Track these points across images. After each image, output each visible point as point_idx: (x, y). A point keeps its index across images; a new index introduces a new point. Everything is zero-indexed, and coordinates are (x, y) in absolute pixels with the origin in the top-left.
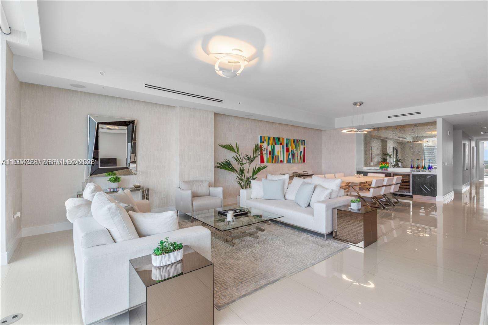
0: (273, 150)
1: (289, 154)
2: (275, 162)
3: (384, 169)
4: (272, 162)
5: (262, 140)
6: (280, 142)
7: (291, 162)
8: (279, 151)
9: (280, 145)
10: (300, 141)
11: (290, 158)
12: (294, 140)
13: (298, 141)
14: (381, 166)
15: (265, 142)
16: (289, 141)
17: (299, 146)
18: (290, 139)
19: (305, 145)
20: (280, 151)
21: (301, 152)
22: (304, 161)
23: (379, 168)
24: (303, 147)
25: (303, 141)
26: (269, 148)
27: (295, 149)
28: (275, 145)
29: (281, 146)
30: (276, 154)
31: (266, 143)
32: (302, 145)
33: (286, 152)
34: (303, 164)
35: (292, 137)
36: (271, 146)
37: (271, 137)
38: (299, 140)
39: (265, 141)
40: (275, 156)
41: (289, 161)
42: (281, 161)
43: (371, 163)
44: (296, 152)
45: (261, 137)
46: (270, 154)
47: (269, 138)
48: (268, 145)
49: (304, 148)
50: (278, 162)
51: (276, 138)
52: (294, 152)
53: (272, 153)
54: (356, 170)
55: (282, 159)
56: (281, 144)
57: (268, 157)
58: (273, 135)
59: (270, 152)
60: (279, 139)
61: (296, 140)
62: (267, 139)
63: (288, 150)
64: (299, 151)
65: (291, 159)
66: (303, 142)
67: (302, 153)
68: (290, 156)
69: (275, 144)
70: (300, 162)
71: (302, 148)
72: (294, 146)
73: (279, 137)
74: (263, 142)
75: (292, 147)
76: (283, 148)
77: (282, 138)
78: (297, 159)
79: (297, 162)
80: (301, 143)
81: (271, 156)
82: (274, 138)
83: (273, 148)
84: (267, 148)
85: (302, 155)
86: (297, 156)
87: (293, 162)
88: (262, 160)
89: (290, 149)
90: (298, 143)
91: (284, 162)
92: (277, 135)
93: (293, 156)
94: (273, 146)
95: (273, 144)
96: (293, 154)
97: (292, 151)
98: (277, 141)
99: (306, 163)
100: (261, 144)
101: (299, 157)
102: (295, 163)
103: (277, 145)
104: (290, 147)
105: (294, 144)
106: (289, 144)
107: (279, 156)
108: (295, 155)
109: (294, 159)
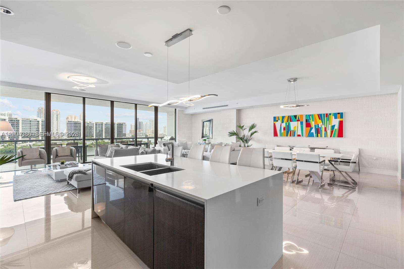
0: (288, 127)
1: (312, 129)
2: (290, 136)
4: (287, 136)
5: (275, 119)
6: (297, 119)
7: (314, 137)
8: (296, 126)
9: (297, 122)
10: (332, 114)
12: (320, 116)
16: (311, 117)
17: (328, 120)
20: (298, 127)
21: (333, 127)
22: (340, 134)
25: (339, 113)
26: (284, 125)
27: (320, 124)
29: (299, 122)
30: (292, 129)
31: (280, 122)
32: (336, 118)
33: (306, 127)
35: (316, 112)
36: (286, 124)
37: (286, 116)
38: (330, 114)
39: (279, 120)
40: (291, 131)
41: (310, 135)
42: (299, 136)
44: (323, 127)
45: (275, 118)
47: (283, 117)
48: (283, 122)
50: (294, 136)
51: (292, 116)
52: (320, 126)
55: (300, 133)
56: (298, 120)
57: (282, 132)
58: (287, 114)
59: (284, 129)
60: (295, 117)
61: (324, 114)
62: (281, 119)
63: (308, 125)
64: (330, 126)
65: (314, 133)
66: (341, 115)
67: (337, 127)
68: (313, 131)
69: (291, 121)
70: (331, 136)
71: (335, 122)
72: (319, 121)
73: (295, 115)
74: (277, 121)
75: (316, 122)
76: (302, 123)
77: (300, 115)
78: (325, 133)
79: (325, 137)
80: (333, 117)
81: (286, 131)
82: (288, 116)
83: (288, 125)
84: (281, 125)
85: (336, 130)
86: (325, 130)
87: (318, 136)
88: (276, 134)
89: (313, 124)
90: (327, 117)
91: (303, 136)
92: (292, 114)
93: (318, 131)
94: (288, 123)
95: (288, 122)
96: (317, 129)
97: (315, 126)
98: (293, 118)
99: (344, 138)
100: (275, 122)
101: (329, 132)
102: (321, 137)
103: (293, 121)
104: (313, 122)
105: (320, 119)
106: (310, 119)
107: (295, 131)
108: (322, 130)
109: (319, 133)
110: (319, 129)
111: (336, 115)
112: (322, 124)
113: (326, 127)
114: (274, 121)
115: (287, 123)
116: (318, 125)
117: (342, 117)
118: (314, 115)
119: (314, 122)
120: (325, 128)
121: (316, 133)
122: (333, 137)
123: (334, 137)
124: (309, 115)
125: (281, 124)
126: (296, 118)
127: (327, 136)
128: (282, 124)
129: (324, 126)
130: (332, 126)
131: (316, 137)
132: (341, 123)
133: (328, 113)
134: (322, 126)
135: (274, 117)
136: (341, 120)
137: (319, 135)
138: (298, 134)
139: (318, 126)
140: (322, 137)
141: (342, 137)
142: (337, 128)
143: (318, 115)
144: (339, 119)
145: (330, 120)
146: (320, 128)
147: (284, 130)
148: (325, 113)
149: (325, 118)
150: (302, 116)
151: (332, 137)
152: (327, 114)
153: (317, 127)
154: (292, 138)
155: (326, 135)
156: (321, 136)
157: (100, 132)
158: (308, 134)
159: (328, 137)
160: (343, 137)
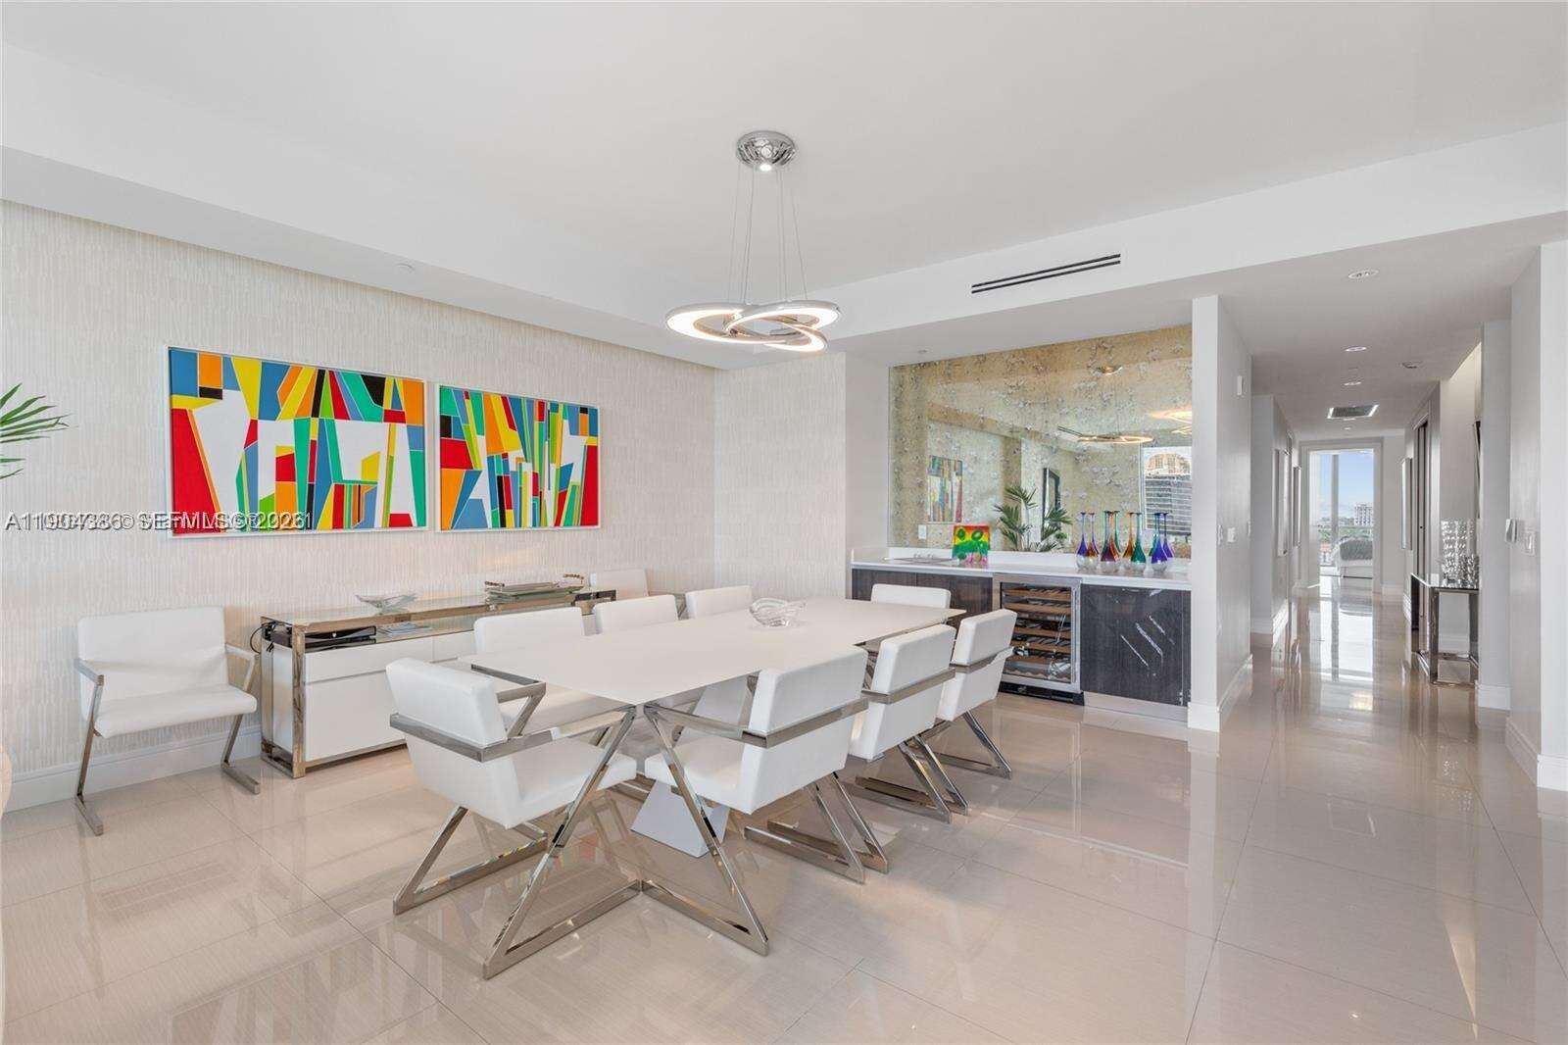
0: (320, 452)
1: (472, 478)
2: (338, 523)
3: (969, 555)
4: (310, 525)
5: (191, 375)
6: (388, 404)
7: (485, 526)
8: (377, 456)
9: (386, 425)
10: (561, 408)
11: (479, 502)
12: (510, 405)
13: (543, 410)
14: (958, 541)
15: (227, 393)
16: (468, 403)
17: (548, 434)
18: (478, 394)
19: (593, 432)
20: (390, 460)
21: (565, 472)
22: (589, 517)
23: (948, 553)
24: (583, 441)
25: (584, 410)
26: (279, 437)
27: (515, 454)
28: (338, 422)
29: (401, 429)
30: (350, 470)
31: (238, 404)
32: (574, 431)
33: (442, 467)
35: (494, 384)
36: (300, 429)
37: (298, 369)
38: (555, 407)
39: (231, 384)
40: (340, 491)
41: (463, 516)
42: (399, 521)
43: (920, 527)
44: (527, 468)
45: (182, 364)
46: (284, 475)
47: (274, 375)
48: (268, 411)
49: (592, 454)
50: (368, 523)
51: (350, 376)
52: (512, 467)
53: (311, 466)
54: (848, 562)
55: (403, 502)
56: (394, 416)
57: (261, 497)
58: (308, 354)
59: (285, 468)
60: (375, 385)
61: (530, 402)
62: (251, 380)
63: (455, 455)
64: (554, 467)
65: (487, 505)
66: (585, 417)
67: (577, 478)
68: (482, 491)
69: (341, 412)
70: (557, 523)
71: (572, 449)
72: (510, 439)
73: (374, 371)
74: (216, 394)
75: (494, 440)
76: (417, 440)
77: (406, 382)
78: (534, 506)
79: (534, 525)
80: (566, 422)
81: (298, 487)
82: (321, 373)
83: (314, 435)
84: (252, 435)
85: (574, 487)
86: (537, 492)
87: (503, 524)
89: (479, 449)
90: (541, 418)
91: (422, 522)
92: (352, 361)
93: (505, 491)
94: (314, 422)
95: (315, 413)
96: (500, 478)
97: (490, 460)
98: (357, 395)
99: (602, 527)
100: (182, 402)
101: (550, 497)
102: (516, 526)
103: (356, 418)
104: (478, 436)
105: (512, 426)
106: (467, 421)
107: (375, 491)
108: (521, 488)
109: (509, 507)
110: (507, 478)
111: (574, 417)
112: (523, 455)
113: (537, 471)
114: (173, 391)
115: (307, 421)
116: (505, 456)
117: (593, 429)
118: (487, 396)
119: (484, 437)
120: (535, 476)
121: (493, 506)
122: (564, 525)
123: (568, 525)
124: (461, 394)
125: (253, 426)
126: (378, 398)
127: (543, 522)
128: (262, 425)
129: (530, 465)
130: (562, 468)
131: (494, 526)
133: (547, 395)
134: (524, 463)
135: (173, 353)
136: (593, 441)
137: (509, 514)
138: (392, 511)
139: (506, 464)
140: (520, 526)
141: (596, 523)
142: (580, 481)
143: (504, 399)
144: (585, 438)
145: (554, 437)
146: (514, 473)
147: (278, 478)
148: (537, 395)
149: (536, 424)
150: (415, 388)
151: (562, 524)
152: (542, 404)
153: (499, 472)
154: (351, 538)
155: (538, 520)
156: (519, 523)
158: (456, 516)
159: (546, 525)
160: (599, 526)
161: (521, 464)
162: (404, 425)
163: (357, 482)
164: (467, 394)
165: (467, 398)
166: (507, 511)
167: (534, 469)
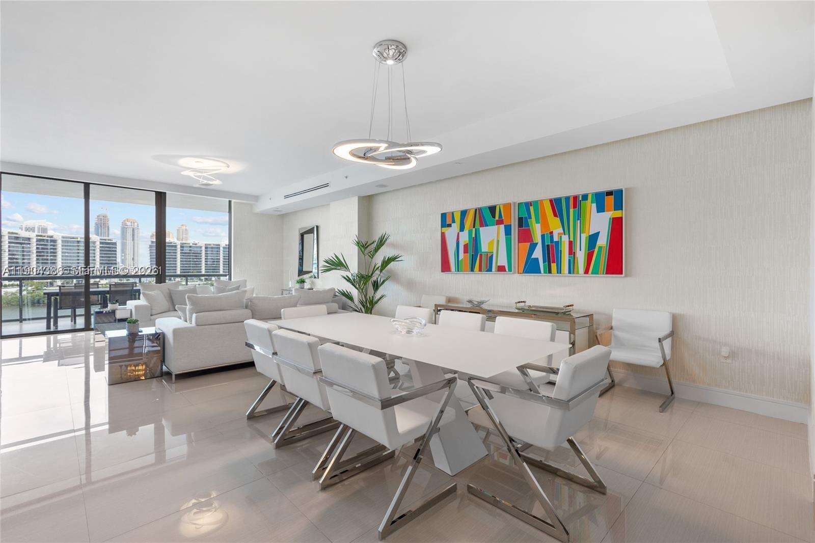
0: (475, 241)
1: (533, 246)
2: (480, 270)
4: (473, 269)
5: (445, 221)
6: (497, 218)
7: (540, 273)
8: (493, 240)
9: (497, 226)
10: (590, 197)
11: (537, 259)
12: (555, 204)
13: (576, 201)
15: (453, 224)
16: (532, 208)
17: (580, 216)
18: (537, 202)
19: (618, 208)
20: (498, 241)
21: (593, 239)
22: (615, 265)
24: (608, 216)
25: (609, 193)
26: (465, 238)
27: (557, 230)
28: (481, 229)
29: (502, 227)
30: (484, 248)
31: (456, 227)
32: (601, 209)
33: (519, 242)
34: (614, 279)
35: (545, 195)
36: (470, 233)
37: (470, 210)
38: (585, 197)
39: (454, 221)
40: (481, 256)
41: (531, 267)
42: (501, 269)
44: (565, 239)
45: (444, 216)
46: (466, 251)
47: (464, 213)
48: (462, 228)
50: (490, 270)
51: (485, 208)
52: (556, 239)
53: (473, 247)
55: (502, 260)
56: (500, 222)
57: (460, 260)
58: (471, 204)
59: (466, 247)
60: (492, 209)
61: (567, 199)
62: (458, 218)
63: (525, 235)
64: (584, 236)
65: (541, 261)
66: (616, 197)
67: (603, 241)
68: (538, 253)
69: (482, 225)
70: (586, 272)
71: (599, 222)
72: (554, 223)
73: (492, 204)
74: (449, 226)
75: (545, 225)
76: (508, 232)
77: (504, 206)
78: (569, 260)
79: (570, 273)
80: (594, 205)
81: (469, 255)
82: (476, 210)
83: (474, 236)
84: (458, 238)
85: (600, 248)
86: (572, 252)
87: (550, 272)
88: (446, 267)
89: (537, 231)
90: (575, 207)
91: (510, 270)
92: (485, 202)
93: (551, 253)
94: (474, 229)
95: (474, 227)
96: (548, 246)
97: (543, 236)
98: (487, 214)
99: (626, 276)
100: (444, 229)
101: (581, 256)
102: (558, 273)
103: (487, 225)
104: (536, 225)
105: (555, 215)
106: (530, 218)
107: (492, 255)
108: (561, 250)
109: (554, 262)
110: (552, 246)
111: (602, 199)
112: (562, 231)
113: (572, 239)
114: (442, 227)
115: (472, 230)
116: (551, 233)
117: (618, 206)
118: (541, 201)
119: (540, 224)
120: (571, 243)
121: (544, 262)
122: (592, 273)
123: (596, 274)
124: (528, 205)
125: (458, 234)
126: (494, 216)
127: (576, 270)
128: (460, 233)
129: (567, 236)
130: (590, 237)
131: (544, 273)
132: (617, 226)
133: (579, 191)
134: (563, 236)
135: (442, 214)
136: (618, 214)
137: (554, 266)
138: (499, 264)
139: (552, 237)
140: (560, 273)
141: (621, 273)
142: (605, 243)
143: (551, 201)
144: (611, 212)
145: (585, 217)
146: (557, 243)
147: (464, 253)
148: (571, 193)
149: (571, 210)
150: (508, 206)
151: (590, 272)
152: (575, 198)
153: (548, 242)
154: (485, 277)
155: (572, 270)
156: (559, 271)
157: (214, 264)
158: (525, 268)
159: (578, 273)
160: (623, 275)
161: (561, 237)
162: (503, 225)
163: (486, 252)
164: (531, 203)
165: (531, 205)
166: (552, 264)
167: (569, 239)
